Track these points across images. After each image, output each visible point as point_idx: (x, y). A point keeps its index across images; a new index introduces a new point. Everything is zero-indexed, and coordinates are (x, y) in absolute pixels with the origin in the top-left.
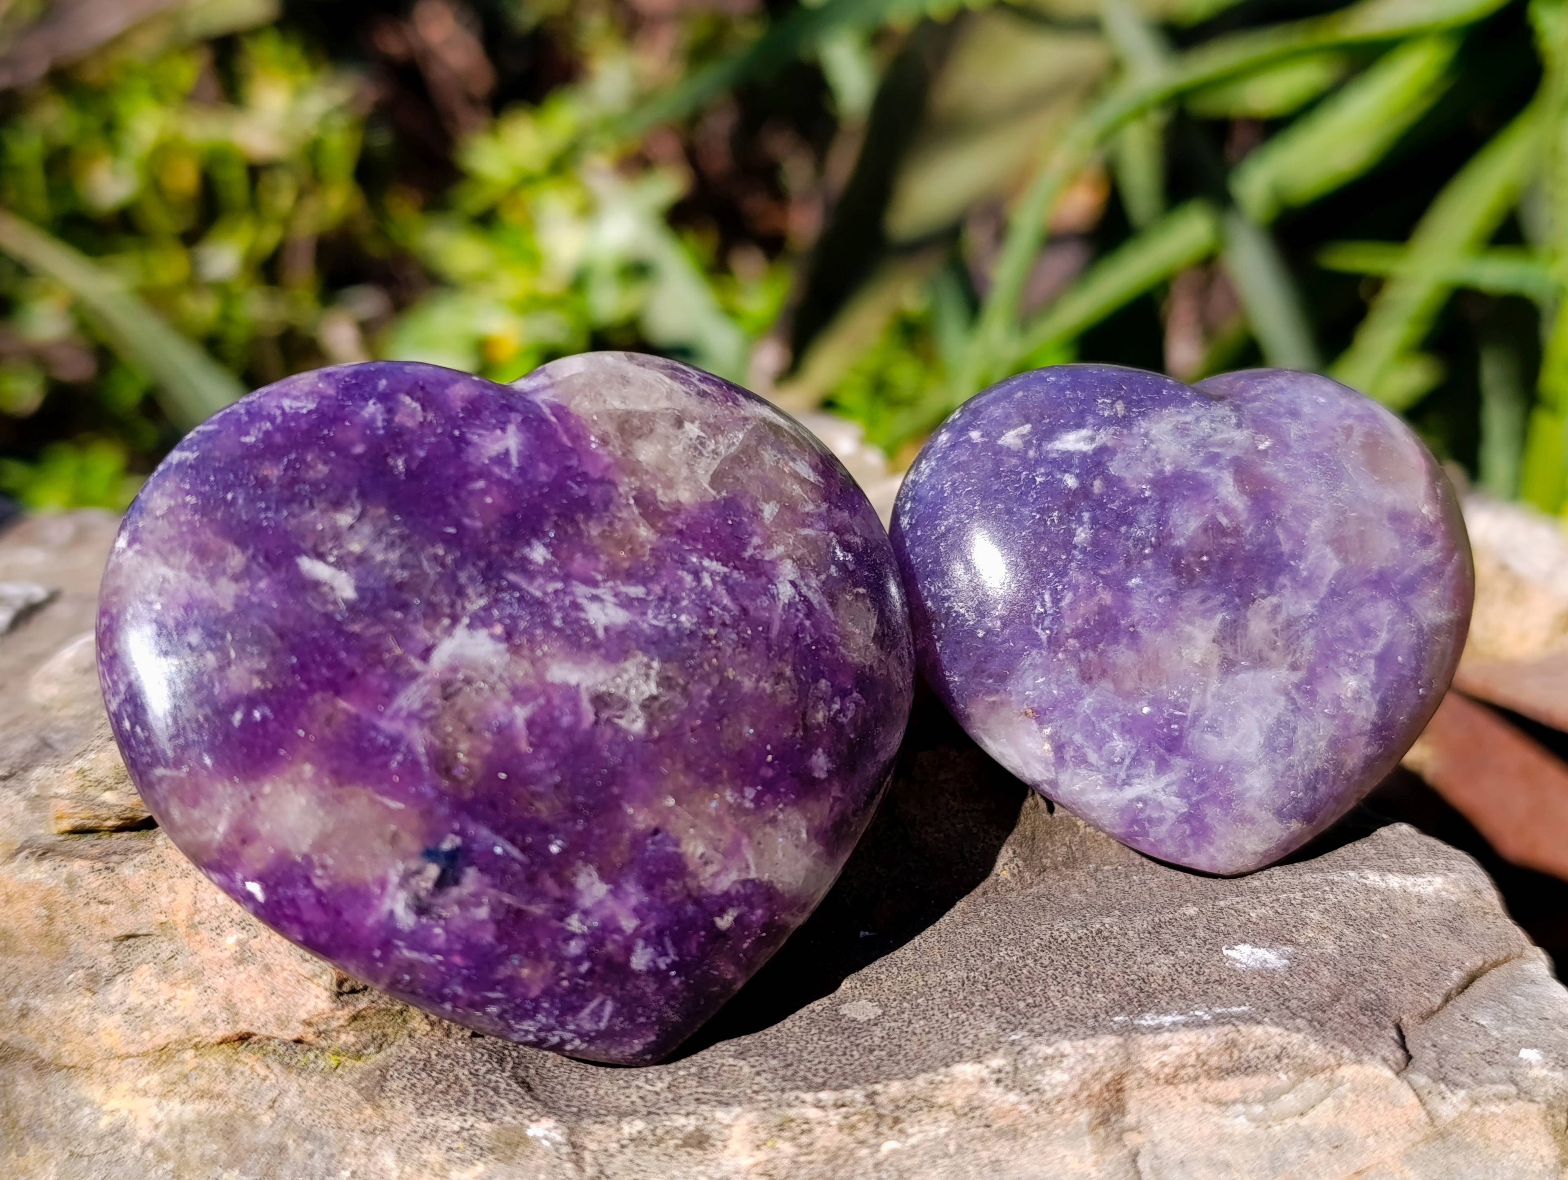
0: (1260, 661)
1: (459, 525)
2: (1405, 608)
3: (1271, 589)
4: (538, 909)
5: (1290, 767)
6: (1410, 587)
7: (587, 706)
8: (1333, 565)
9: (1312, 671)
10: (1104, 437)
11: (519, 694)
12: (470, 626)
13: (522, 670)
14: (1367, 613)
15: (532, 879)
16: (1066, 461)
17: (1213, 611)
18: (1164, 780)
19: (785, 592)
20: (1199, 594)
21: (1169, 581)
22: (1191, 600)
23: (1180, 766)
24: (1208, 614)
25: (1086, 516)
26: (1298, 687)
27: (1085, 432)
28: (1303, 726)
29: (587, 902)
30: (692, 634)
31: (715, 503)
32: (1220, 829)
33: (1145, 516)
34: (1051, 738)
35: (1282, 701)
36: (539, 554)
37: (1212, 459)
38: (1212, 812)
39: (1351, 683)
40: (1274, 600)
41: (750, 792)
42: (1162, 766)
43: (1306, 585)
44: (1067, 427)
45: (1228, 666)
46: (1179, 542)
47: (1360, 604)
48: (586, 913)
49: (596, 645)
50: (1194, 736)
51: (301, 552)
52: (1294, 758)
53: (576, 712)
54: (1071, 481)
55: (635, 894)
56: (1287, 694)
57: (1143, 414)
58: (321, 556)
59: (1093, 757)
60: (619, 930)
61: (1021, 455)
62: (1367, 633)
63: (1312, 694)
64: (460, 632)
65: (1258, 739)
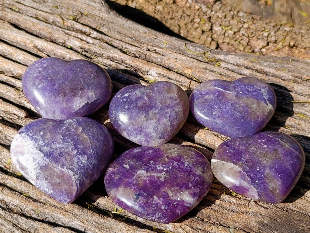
0: (151, 119)
1: (142, 160)
2: (173, 109)
3: (152, 109)
4: (149, 201)
5: (158, 132)
6: (173, 106)
7: (156, 178)
8: (161, 105)
9: (159, 119)
10: (129, 94)
11: (147, 177)
12: (142, 170)
13: (149, 174)
14: (166, 111)
15: (148, 197)
16: (125, 98)
17: (144, 113)
18: (141, 136)
19: (186, 165)
20: (142, 112)
21: (138, 111)
22: (141, 112)
23: (143, 134)
24: (143, 114)
25: (127, 104)
26: (157, 121)
27: (127, 94)
28: (159, 126)
29: (155, 200)
30: (171, 170)
31: (177, 156)
32: (151, 141)
33: (134, 103)
34: (126, 133)
35: (155, 123)
36: (152, 162)
37: (143, 94)
38: (149, 139)
39: (165, 120)
40: (152, 111)
41: (178, 187)
42: (140, 134)
43: (156, 108)
44: (125, 93)
45: (147, 120)
46: (139, 105)
47: (165, 110)
48: (155, 201)
49: (158, 171)
50: (143, 130)
51: (124, 164)
52: (158, 131)
53: (155, 178)
54: (125, 100)
55: (162, 199)
56: (155, 122)
57: (135, 90)
58: (126, 164)
59: (132, 134)
60: (160, 204)
61: (120, 98)
62: (167, 113)
63: (159, 122)
64: (141, 170)
65: (152, 129)
